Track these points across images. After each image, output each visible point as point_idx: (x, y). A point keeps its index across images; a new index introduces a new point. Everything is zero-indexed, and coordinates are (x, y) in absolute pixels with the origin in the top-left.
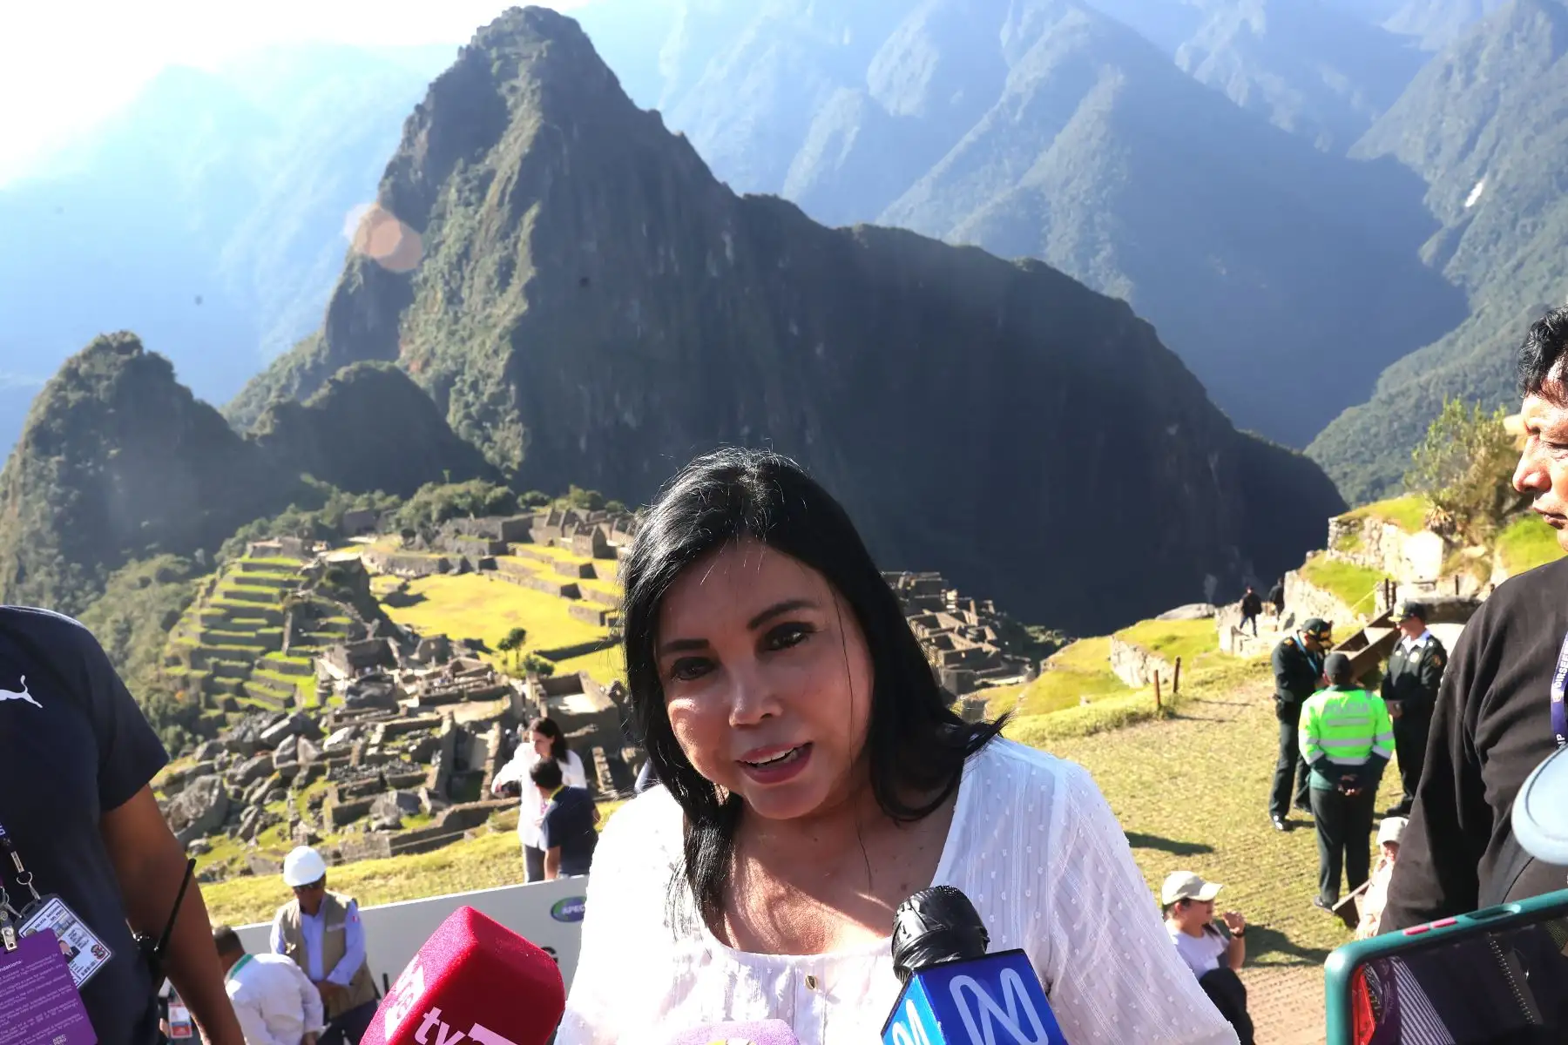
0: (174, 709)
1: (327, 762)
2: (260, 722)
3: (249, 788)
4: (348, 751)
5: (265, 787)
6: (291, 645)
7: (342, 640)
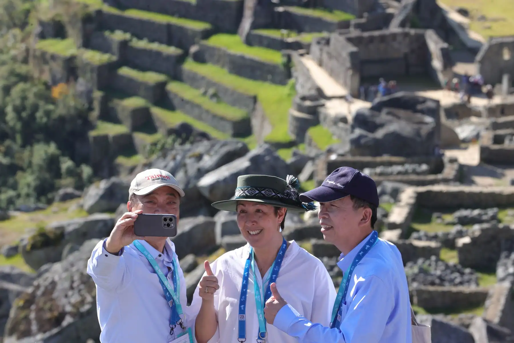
0: (48, 113)
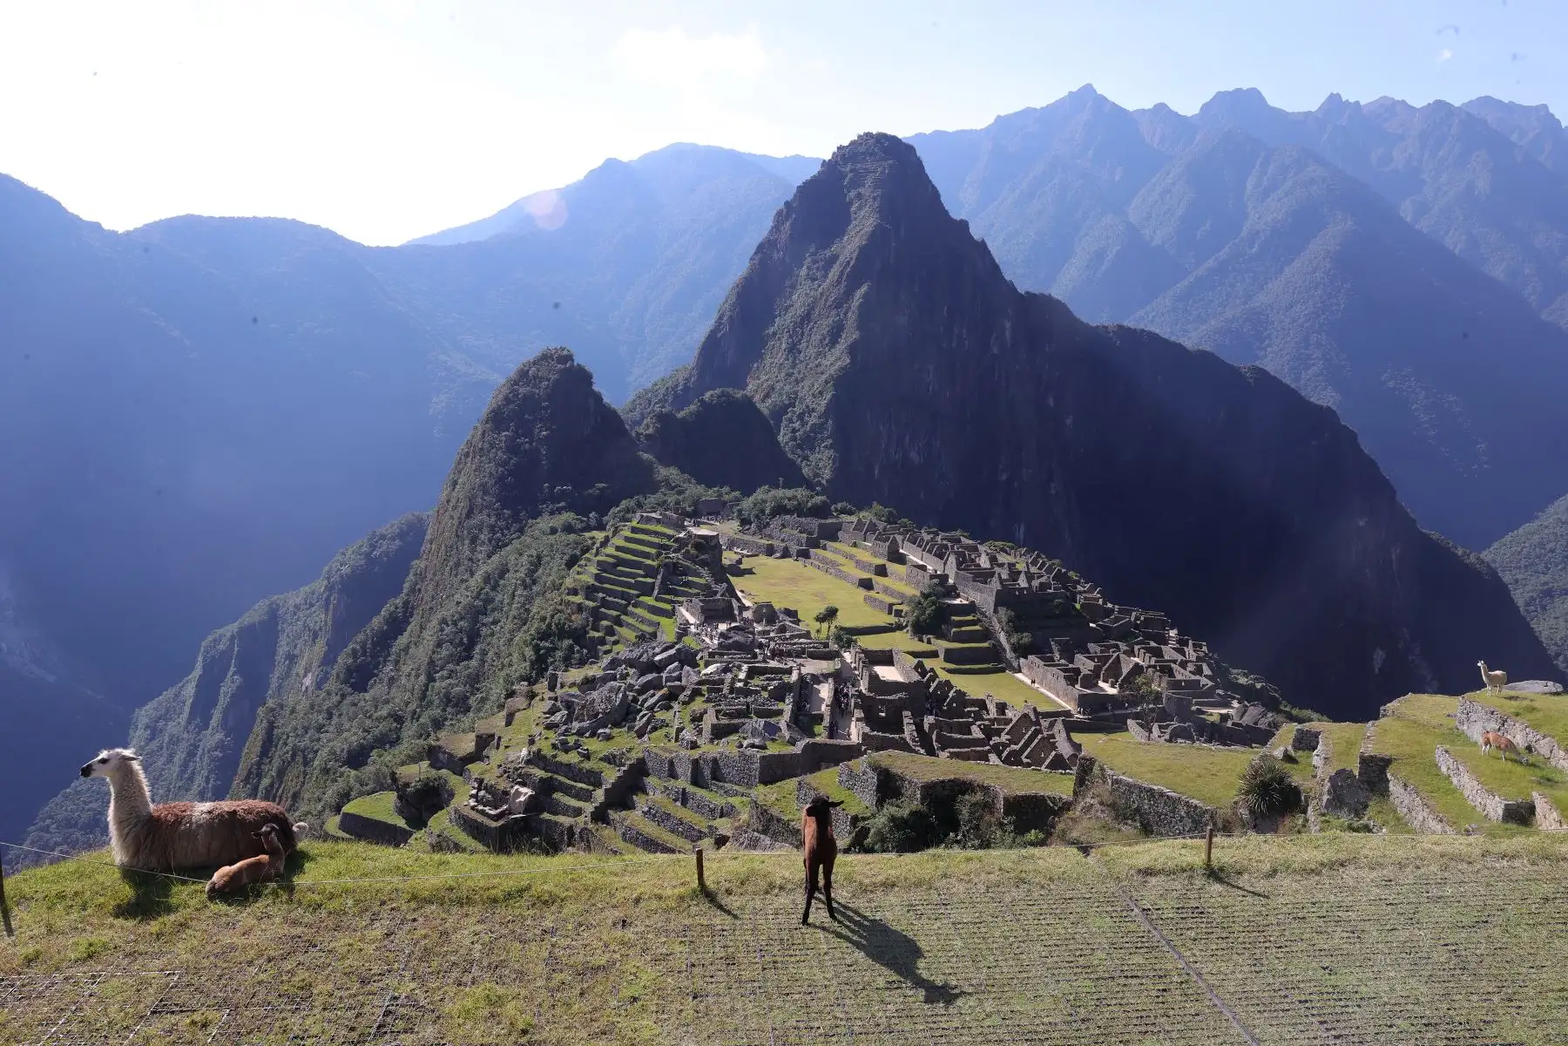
1: (704, 688)
2: (654, 648)
3: (644, 697)
4: (722, 682)
5: (656, 698)
6: (658, 593)
7: (698, 594)
